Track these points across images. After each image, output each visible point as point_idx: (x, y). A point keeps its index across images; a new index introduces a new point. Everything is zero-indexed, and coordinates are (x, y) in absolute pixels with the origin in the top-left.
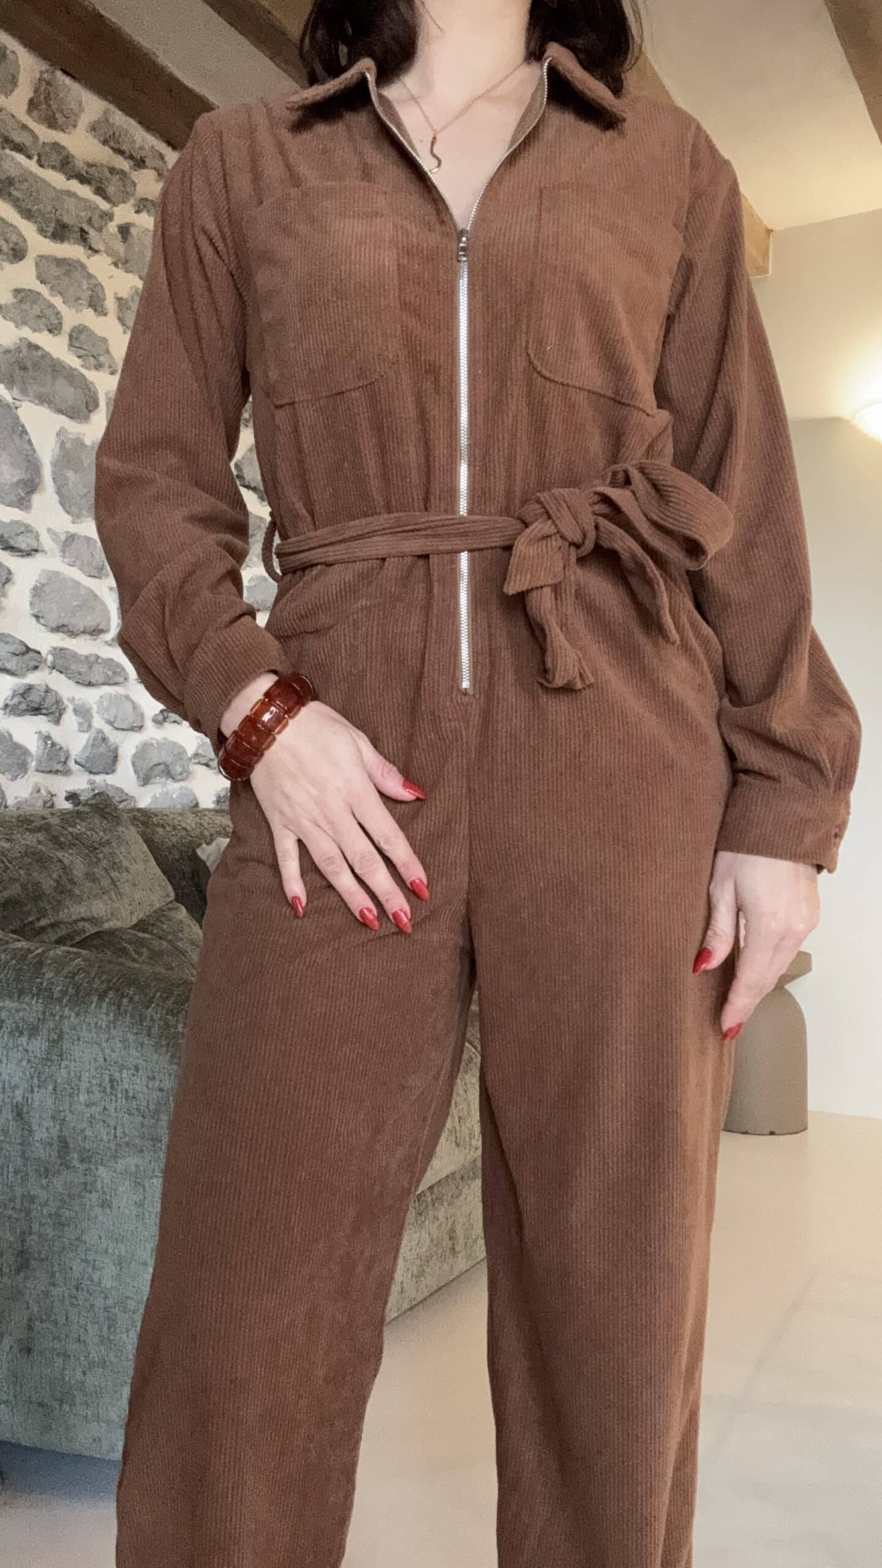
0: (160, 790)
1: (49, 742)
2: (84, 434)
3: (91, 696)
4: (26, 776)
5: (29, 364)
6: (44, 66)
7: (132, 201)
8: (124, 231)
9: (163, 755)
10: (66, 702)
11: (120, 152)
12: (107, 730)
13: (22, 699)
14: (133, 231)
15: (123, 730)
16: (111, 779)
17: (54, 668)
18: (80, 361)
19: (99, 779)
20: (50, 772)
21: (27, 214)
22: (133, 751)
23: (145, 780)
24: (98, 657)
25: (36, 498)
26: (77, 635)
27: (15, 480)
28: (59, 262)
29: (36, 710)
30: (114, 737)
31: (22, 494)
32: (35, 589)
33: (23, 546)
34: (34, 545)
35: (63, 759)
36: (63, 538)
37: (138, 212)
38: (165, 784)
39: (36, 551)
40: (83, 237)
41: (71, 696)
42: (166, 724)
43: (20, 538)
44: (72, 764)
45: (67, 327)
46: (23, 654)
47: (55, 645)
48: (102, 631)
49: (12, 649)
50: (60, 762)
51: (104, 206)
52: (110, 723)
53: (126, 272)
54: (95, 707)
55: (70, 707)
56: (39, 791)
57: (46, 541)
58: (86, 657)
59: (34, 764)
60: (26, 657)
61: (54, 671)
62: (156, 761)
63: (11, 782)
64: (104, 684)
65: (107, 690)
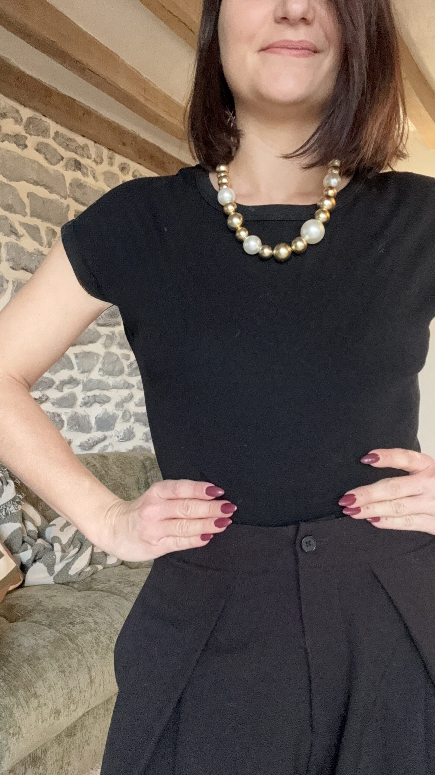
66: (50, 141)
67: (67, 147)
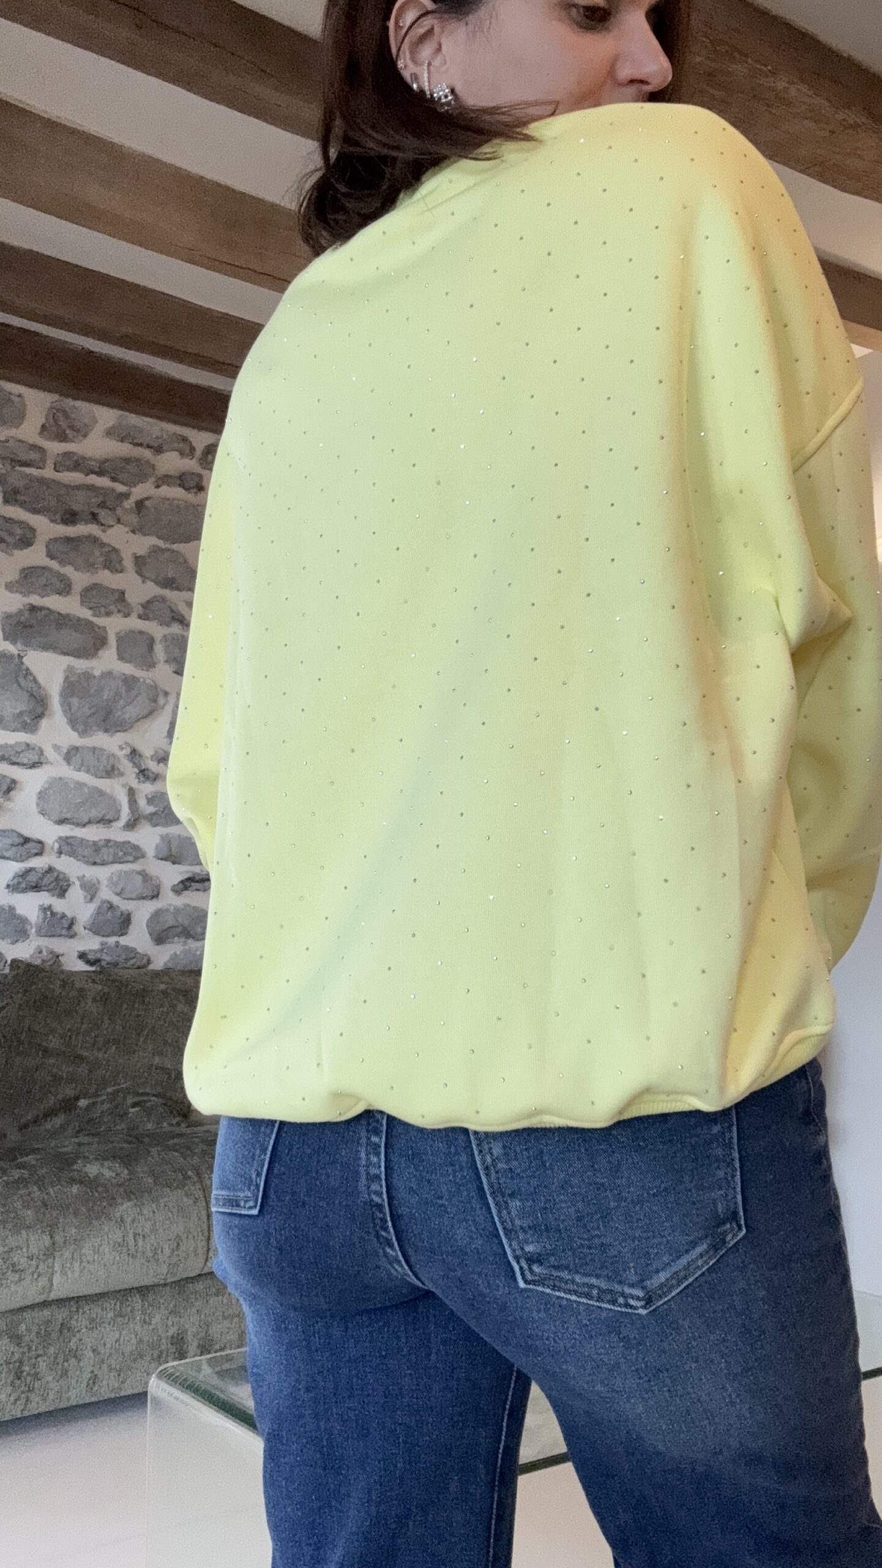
0: (182, 948)
1: (49, 913)
2: (93, 668)
3: (103, 874)
4: (28, 941)
5: (33, 622)
6: (56, 397)
7: (153, 479)
8: (140, 504)
9: (180, 920)
10: (73, 879)
11: (140, 445)
12: (116, 900)
13: (21, 880)
14: (147, 503)
15: (134, 899)
16: (124, 941)
17: (60, 853)
18: (90, 612)
19: (112, 940)
20: (53, 936)
21: (35, 511)
22: (147, 916)
23: (160, 939)
24: (108, 841)
25: (44, 723)
26: (84, 826)
27: (18, 711)
28: (68, 540)
29: (36, 888)
30: (125, 906)
31: (28, 721)
32: (40, 793)
33: (25, 761)
34: (36, 758)
35: (66, 926)
36: (65, 751)
37: (158, 487)
38: (185, 944)
39: (41, 763)
40: (94, 518)
41: (80, 874)
42: (186, 893)
43: (21, 755)
44: (79, 928)
45: (77, 588)
46: (23, 844)
47: (63, 834)
48: (110, 821)
49: (9, 841)
50: (63, 928)
51: (121, 488)
52: (118, 894)
53: (145, 534)
54: (105, 882)
55: (78, 883)
56: (40, 952)
57: (50, 754)
58: (95, 843)
59: (34, 930)
60: (26, 846)
61: (63, 856)
62: (171, 923)
63: (11, 946)
64: (113, 863)
65: (118, 867)
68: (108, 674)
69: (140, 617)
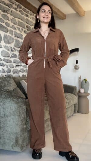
1: (3, 69)
2: (7, 34)
4: (0, 73)
7: (12, 8)
9: (16, 71)
10: (5, 65)
11: (11, 2)
14: (12, 11)
15: (11, 68)
17: (3, 61)
18: (6, 26)
19: (9, 73)
20: (3, 73)
21: (1, 10)
22: (13, 70)
25: (1, 42)
28: (4, 15)
29: (1, 66)
32: (1, 52)
36: (5, 46)
38: (16, 74)
39: (1, 47)
40: (7, 12)
42: (16, 67)
44: (6, 72)
45: (5, 22)
47: (4, 58)
48: (9, 57)
51: (9, 8)
53: (12, 16)
54: (8, 65)
58: (7, 60)
60: (0, 60)
65: (9, 63)
66: (22, 10)
67: (25, 11)
68: (9, 36)
69: (12, 28)
